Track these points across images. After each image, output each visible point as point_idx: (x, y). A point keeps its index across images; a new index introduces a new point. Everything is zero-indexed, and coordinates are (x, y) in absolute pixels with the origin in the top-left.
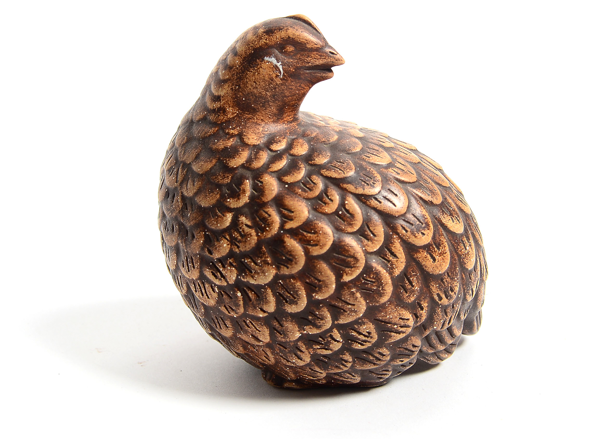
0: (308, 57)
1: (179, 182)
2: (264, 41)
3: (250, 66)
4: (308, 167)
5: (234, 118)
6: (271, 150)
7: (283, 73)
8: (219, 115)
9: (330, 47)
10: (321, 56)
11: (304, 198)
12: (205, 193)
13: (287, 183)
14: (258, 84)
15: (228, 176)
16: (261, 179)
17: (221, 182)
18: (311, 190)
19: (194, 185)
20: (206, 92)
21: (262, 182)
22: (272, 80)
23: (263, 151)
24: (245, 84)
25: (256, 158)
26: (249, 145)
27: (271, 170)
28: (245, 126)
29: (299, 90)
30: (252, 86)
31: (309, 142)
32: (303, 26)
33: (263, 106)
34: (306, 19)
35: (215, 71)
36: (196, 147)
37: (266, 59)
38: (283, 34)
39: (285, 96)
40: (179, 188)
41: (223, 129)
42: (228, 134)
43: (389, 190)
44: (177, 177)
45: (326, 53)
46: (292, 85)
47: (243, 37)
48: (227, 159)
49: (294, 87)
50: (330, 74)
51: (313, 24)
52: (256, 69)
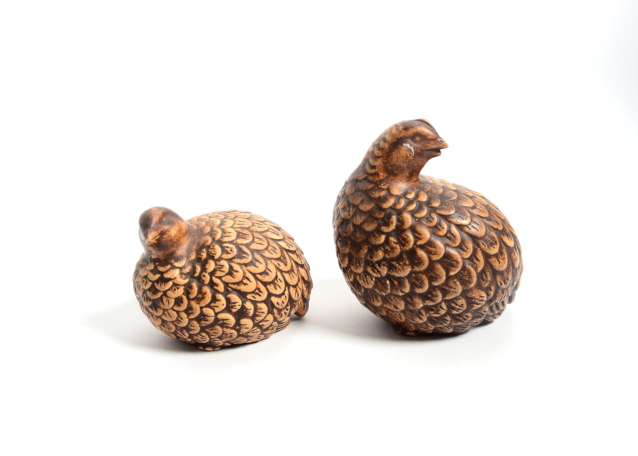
0: (428, 143)
1: (351, 216)
2: (403, 134)
3: (394, 149)
4: (429, 209)
5: (384, 179)
6: (407, 198)
7: (414, 154)
8: (375, 177)
9: (440, 138)
10: (435, 143)
11: (427, 227)
12: (368, 223)
13: (417, 218)
14: (399, 159)
15: (382, 214)
16: (402, 215)
17: (378, 217)
18: (431, 222)
19: (360, 218)
20: (365, 163)
21: (402, 217)
22: (407, 157)
23: (402, 198)
24: (391, 159)
25: (398, 203)
26: (393, 195)
27: (408, 210)
28: (390, 184)
29: (422, 163)
30: (395, 160)
31: (427, 193)
32: (425, 125)
33: (401, 172)
34: (427, 121)
35: (371, 150)
36: (361, 196)
37: (404, 144)
38: (414, 130)
39: (415, 167)
40: (351, 219)
41: (378, 185)
42: (381, 188)
43: (475, 222)
44: (349, 213)
45: (438, 141)
46: (418, 160)
47: (389, 132)
48: (382, 204)
49: (419, 161)
50: (439, 154)
51: (430, 124)
52: (398, 150)
